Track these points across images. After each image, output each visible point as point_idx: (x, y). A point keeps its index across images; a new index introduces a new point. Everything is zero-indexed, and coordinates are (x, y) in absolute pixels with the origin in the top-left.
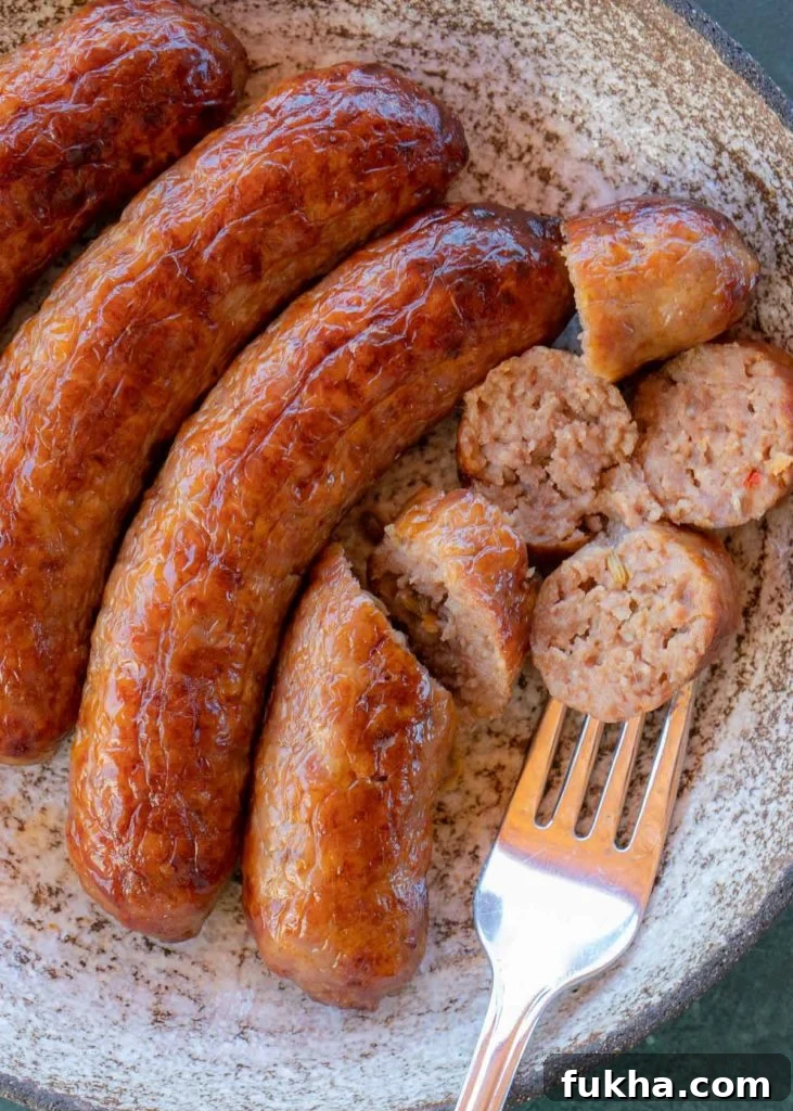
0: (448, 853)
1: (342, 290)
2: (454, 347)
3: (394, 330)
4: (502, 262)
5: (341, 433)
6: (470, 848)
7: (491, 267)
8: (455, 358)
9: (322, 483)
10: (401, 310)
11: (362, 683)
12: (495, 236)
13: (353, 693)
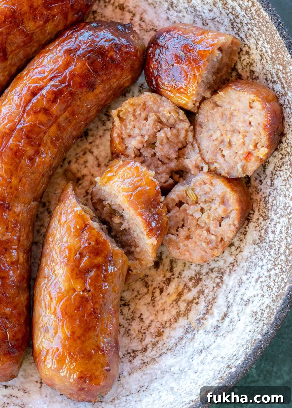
0: (129, 319)
1: (35, 68)
2: (91, 87)
3: (62, 82)
4: (108, 44)
5: (45, 133)
6: (138, 315)
7: (102, 47)
8: (93, 91)
9: (40, 156)
10: (63, 72)
11: (77, 246)
12: (102, 33)
13: (73, 251)
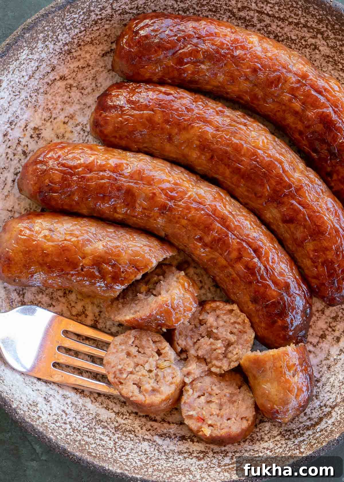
0: (52, 294)
1: (278, 255)
2: (255, 301)
3: (262, 277)
4: (289, 320)
5: (221, 254)
6: (54, 303)
7: (287, 315)
8: (251, 301)
9: (202, 247)
10: (270, 279)
11: (121, 261)
12: (299, 317)
13: (117, 258)
